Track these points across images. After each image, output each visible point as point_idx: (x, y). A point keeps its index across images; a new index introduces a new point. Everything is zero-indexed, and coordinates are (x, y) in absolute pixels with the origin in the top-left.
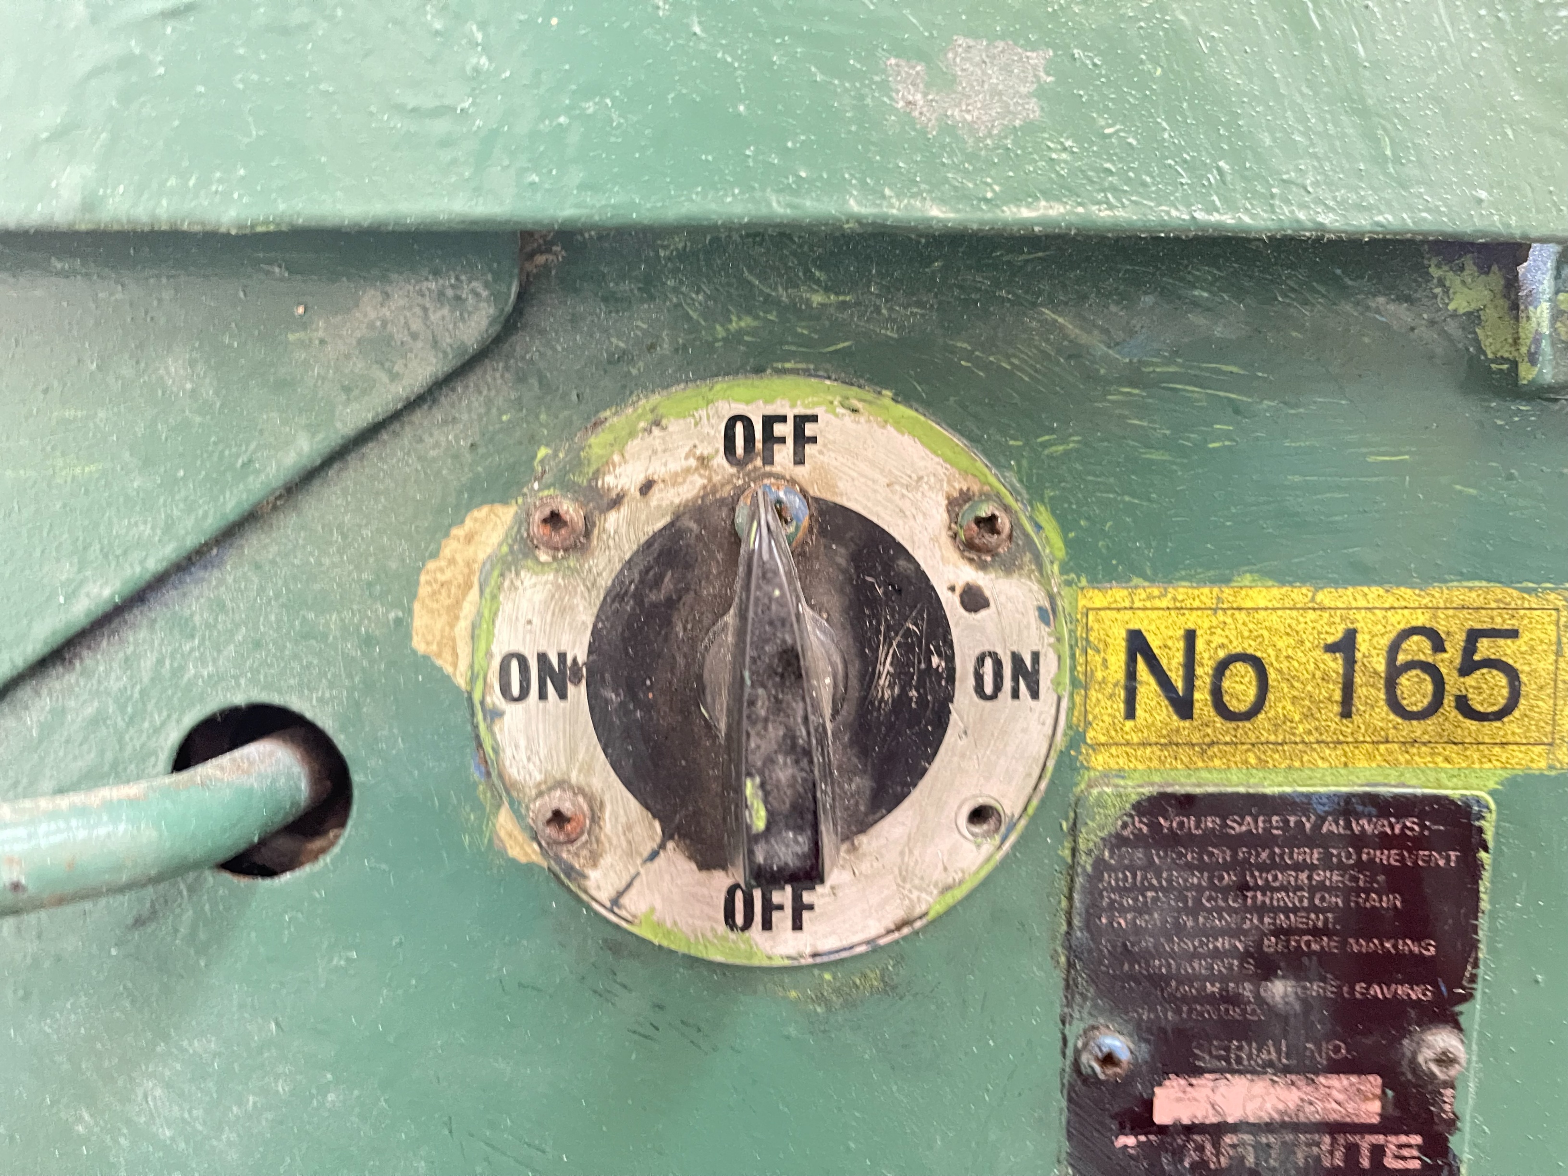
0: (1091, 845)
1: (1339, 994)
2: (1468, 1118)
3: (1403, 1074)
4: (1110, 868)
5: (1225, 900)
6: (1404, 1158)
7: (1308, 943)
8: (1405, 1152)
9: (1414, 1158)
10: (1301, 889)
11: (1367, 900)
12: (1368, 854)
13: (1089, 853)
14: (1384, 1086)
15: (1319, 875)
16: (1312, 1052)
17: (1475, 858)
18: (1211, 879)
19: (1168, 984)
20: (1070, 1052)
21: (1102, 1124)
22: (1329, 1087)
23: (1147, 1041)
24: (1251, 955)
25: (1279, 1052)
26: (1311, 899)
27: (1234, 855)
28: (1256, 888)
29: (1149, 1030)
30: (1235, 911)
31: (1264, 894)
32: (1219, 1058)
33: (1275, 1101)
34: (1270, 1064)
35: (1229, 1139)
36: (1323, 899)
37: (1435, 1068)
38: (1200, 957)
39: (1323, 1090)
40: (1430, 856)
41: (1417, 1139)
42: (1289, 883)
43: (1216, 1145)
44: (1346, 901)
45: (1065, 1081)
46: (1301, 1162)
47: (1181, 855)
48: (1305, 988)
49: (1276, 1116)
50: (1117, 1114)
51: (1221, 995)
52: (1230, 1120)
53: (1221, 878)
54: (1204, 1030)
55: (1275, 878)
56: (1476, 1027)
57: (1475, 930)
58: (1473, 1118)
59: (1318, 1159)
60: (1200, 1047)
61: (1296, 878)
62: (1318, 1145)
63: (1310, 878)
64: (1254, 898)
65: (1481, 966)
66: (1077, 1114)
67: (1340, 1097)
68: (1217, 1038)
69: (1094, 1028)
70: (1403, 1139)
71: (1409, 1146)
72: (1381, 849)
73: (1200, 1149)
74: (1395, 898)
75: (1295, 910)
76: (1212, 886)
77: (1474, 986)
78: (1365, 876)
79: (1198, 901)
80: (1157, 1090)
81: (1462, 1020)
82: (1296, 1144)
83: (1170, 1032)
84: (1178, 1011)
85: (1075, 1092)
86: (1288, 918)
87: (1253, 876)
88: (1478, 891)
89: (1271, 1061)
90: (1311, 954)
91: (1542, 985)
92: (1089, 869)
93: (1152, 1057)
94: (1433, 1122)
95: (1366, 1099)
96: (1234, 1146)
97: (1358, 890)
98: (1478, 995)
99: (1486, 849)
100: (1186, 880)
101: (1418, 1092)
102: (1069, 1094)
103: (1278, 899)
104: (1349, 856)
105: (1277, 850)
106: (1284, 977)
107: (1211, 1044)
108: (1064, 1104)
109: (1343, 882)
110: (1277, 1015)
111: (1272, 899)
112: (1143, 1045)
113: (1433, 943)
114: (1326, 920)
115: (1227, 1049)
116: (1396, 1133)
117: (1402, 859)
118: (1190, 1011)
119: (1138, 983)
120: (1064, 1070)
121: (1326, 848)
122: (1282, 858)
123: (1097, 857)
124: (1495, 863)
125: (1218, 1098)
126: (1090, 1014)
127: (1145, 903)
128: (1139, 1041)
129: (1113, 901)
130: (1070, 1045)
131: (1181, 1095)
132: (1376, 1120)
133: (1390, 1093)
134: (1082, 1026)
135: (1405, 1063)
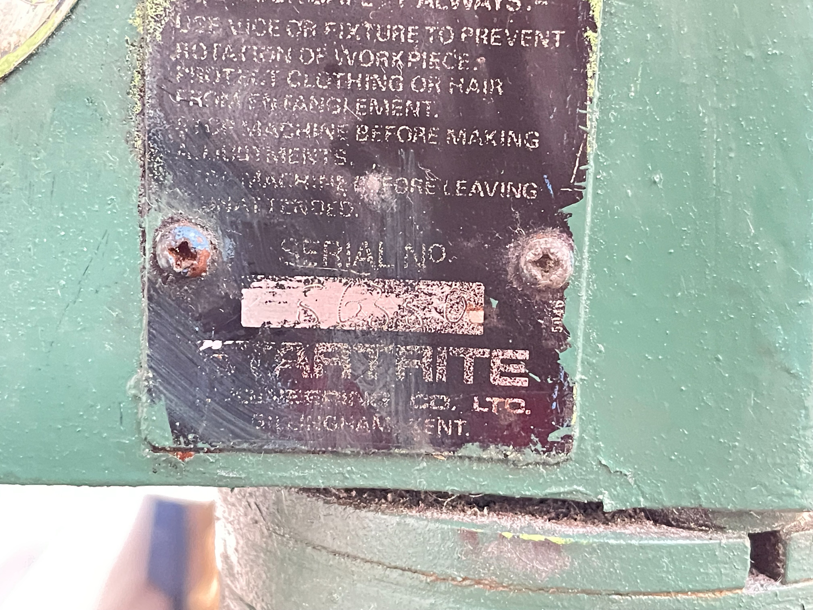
0: (160, 11)
1: (437, 189)
2: (580, 334)
3: (507, 282)
4: (184, 39)
5: (312, 81)
6: (511, 375)
7: (404, 134)
8: (512, 369)
9: (521, 375)
10: (395, 71)
11: (465, 86)
12: (467, 32)
13: (157, 19)
14: (487, 293)
15: (414, 56)
16: (411, 255)
17: (582, 39)
18: (295, 56)
19: (253, 174)
20: (148, 245)
21: (185, 325)
22: (430, 295)
23: (230, 236)
24: (341, 144)
25: (375, 254)
26: (407, 83)
27: (320, 28)
28: (346, 68)
29: (233, 224)
30: (323, 93)
31: (354, 77)
32: (310, 258)
33: (373, 309)
34: (366, 267)
35: (321, 347)
36: (419, 83)
37: (536, 272)
38: (289, 145)
39: (423, 297)
40: (533, 35)
41: (523, 355)
42: (382, 63)
43: (310, 353)
44: (444, 88)
45: (146, 279)
46: (401, 376)
47: (261, 27)
48: (401, 183)
49: (375, 326)
50: (200, 315)
51: (310, 187)
52: (324, 326)
53: (307, 57)
54: (293, 226)
55: (367, 58)
56: (587, 232)
57: (583, 119)
58: (587, 336)
59: (419, 373)
60: (289, 245)
61: (390, 59)
62: (420, 357)
63: (404, 59)
64: (344, 79)
65: (591, 162)
66: (158, 314)
67: (442, 306)
68: (307, 237)
69: (173, 220)
70: (509, 354)
71: (517, 362)
72: (482, 27)
73: (292, 355)
74: (496, 84)
75: (390, 95)
76: (295, 63)
77: (582, 184)
78: (464, 58)
79: (282, 82)
80: (244, 291)
81: (570, 221)
82: (395, 356)
83: (255, 225)
84: (264, 205)
85: (155, 290)
86: (381, 103)
87: (341, 53)
88: (585, 76)
89: (366, 263)
90: (407, 146)
91: (660, 186)
92: (159, 37)
93: (237, 253)
94: (540, 337)
95: (468, 309)
96: (327, 355)
97: (457, 75)
98: (589, 193)
99: (594, 28)
100: (267, 57)
101: (525, 302)
102: (149, 291)
103: (371, 82)
104: (446, 36)
105: (368, 26)
106: (378, 171)
107: (300, 240)
108: (145, 301)
109: (440, 64)
110: (373, 213)
111: (363, 82)
112: (227, 240)
113: (537, 134)
114: (423, 106)
115: (320, 248)
116: (505, 348)
117: (503, 39)
118: (278, 205)
119: (220, 172)
120: (144, 268)
121: (422, 26)
122: (373, 36)
123: (167, 23)
124: (605, 46)
125: (309, 301)
126: (169, 204)
127: (223, 80)
128: (223, 236)
129: (187, 76)
130: (149, 238)
131: (270, 297)
132: (479, 331)
133: (495, 303)
134: (160, 218)
135: (510, 269)
